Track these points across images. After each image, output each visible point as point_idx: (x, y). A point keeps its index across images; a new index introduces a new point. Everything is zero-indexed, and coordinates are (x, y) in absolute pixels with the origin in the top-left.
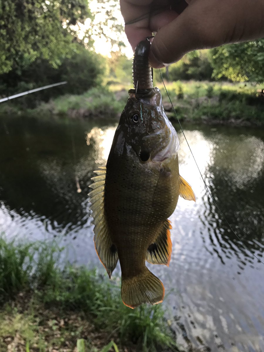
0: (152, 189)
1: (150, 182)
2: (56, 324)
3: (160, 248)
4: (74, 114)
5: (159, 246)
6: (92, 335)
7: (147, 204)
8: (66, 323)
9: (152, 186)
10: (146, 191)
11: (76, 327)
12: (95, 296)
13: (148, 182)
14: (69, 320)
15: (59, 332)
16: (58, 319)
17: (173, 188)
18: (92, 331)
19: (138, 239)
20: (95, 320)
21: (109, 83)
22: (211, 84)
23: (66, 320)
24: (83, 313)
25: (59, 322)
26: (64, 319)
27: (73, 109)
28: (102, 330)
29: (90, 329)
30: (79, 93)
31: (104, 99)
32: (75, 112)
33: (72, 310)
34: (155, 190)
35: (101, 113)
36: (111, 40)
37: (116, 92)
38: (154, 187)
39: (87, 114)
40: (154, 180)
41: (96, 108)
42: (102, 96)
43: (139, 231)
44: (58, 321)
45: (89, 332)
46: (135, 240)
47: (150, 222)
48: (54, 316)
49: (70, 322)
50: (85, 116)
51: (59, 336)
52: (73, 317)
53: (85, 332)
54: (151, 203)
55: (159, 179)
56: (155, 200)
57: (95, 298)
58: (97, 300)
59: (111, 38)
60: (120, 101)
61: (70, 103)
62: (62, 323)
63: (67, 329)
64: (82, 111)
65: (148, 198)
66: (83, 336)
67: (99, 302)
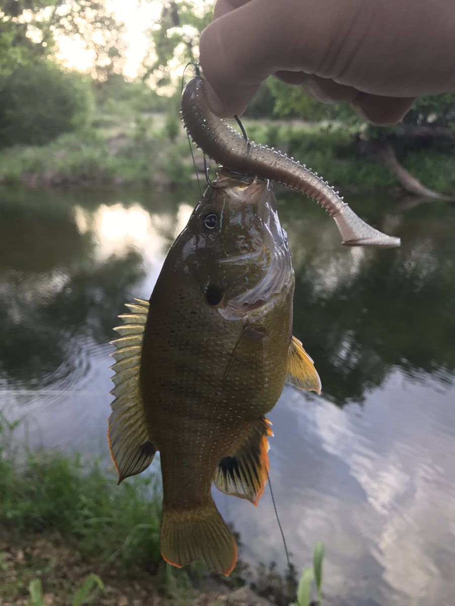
0: (224, 359)
1: (222, 345)
2: (9, 560)
3: (245, 469)
4: (33, 181)
5: (243, 465)
6: (77, 569)
7: (213, 384)
8: (27, 556)
9: (224, 352)
10: (213, 360)
11: (47, 560)
12: (80, 500)
13: (217, 345)
14: (33, 549)
15: (15, 572)
16: (13, 550)
17: (267, 363)
18: (77, 564)
19: (197, 442)
20: (82, 544)
21: (97, 125)
22: (274, 124)
23: (28, 550)
24: (57, 535)
25: (15, 555)
26: (24, 549)
27: (32, 171)
28: (93, 560)
29: (72, 560)
30: (40, 144)
31: (88, 152)
32: (34, 178)
33: (37, 531)
34: (230, 361)
35: (83, 177)
36: (95, 45)
37: (109, 140)
38: (228, 355)
39: (58, 180)
40: (230, 343)
41: (74, 169)
42: (83, 147)
43: (200, 429)
44: (11, 553)
45: (70, 566)
46: (191, 443)
47: (220, 416)
48: (5, 546)
49: (36, 552)
50: (54, 185)
51: (13, 579)
52: (40, 543)
53: (62, 567)
54: (221, 383)
55: (237, 343)
56: (228, 379)
57: (79, 505)
58: (82, 508)
59: (96, 42)
60: (117, 156)
61: (24, 161)
62: (20, 555)
63: (29, 566)
64: (49, 175)
65: (215, 373)
66: (60, 574)
67: (86, 512)
